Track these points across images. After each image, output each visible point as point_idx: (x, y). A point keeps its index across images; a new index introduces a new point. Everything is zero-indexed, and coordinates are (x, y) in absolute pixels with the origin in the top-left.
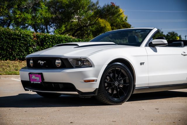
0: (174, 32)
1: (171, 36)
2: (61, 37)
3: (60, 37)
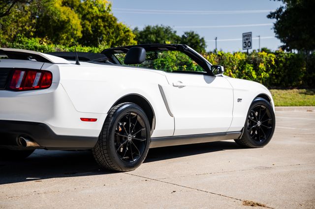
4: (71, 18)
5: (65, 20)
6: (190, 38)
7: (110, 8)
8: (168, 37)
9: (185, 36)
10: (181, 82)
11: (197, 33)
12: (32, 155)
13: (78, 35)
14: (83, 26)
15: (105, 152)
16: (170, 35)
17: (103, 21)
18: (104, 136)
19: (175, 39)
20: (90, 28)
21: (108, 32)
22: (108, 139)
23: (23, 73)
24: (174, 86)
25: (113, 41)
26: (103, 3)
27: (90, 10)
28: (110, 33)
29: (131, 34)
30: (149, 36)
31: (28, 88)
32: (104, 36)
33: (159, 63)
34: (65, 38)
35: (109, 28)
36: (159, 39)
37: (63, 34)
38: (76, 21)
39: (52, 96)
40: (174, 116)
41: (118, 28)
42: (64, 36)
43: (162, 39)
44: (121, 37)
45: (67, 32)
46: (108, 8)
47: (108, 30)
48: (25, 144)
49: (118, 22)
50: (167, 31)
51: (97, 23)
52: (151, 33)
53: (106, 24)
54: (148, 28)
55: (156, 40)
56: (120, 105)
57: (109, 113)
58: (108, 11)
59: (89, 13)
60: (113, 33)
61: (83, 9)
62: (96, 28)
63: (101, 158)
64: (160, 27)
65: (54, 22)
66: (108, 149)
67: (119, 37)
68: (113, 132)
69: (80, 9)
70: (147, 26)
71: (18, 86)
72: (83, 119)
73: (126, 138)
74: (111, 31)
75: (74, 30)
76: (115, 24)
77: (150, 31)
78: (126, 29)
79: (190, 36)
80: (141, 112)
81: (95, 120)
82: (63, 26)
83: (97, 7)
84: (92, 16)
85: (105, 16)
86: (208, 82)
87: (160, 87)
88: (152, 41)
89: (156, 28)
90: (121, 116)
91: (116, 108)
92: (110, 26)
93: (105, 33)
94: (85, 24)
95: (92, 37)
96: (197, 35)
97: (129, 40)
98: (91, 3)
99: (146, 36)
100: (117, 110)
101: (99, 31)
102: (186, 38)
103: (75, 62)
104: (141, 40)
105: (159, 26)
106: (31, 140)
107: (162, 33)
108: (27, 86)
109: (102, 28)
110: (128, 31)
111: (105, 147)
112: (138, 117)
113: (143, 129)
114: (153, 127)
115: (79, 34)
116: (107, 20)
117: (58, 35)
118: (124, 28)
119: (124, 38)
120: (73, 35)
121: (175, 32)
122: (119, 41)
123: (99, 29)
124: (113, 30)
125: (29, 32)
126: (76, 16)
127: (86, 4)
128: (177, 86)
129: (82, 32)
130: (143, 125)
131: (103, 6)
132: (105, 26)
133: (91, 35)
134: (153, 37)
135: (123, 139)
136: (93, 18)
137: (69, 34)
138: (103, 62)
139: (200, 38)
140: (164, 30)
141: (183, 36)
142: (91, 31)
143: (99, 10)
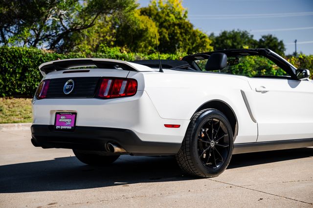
0: (271, 36)
1: (266, 42)
2: (18, 51)
3: (16, 51)
4: (149, 26)
5: (143, 28)
6: (268, 41)
7: (186, 15)
8: (245, 41)
9: (263, 39)
10: (264, 87)
11: (275, 37)
12: (118, 160)
13: (155, 43)
14: (160, 33)
15: (189, 158)
16: (247, 40)
17: (180, 28)
18: (188, 142)
19: (251, 43)
20: (167, 36)
21: (185, 39)
22: (191, 145)
23: (110, 81)
24: (256, 91)
25: (190, 48)
26: (180, 10)
27: (167, 18)
28: (186, 40)
29: (208, 40)
30: (225, 41)
31: (115, 96)
32: (181, 43)
33: (237, 69)
34: (143, 46)
35: (186, 35)
36: (235, 44)
37: (141, 42)
38: (153, 29)
39: (137, 103)
40: (257, 121)
41: (194, 34)
42: (142, 44)
43: (238, 44)
44: (197, 43)
45: (144, 41)
46: (185, 15)
47: (185, 36)
48: (113, 149)
49: (194, 29)
50: (244, 35)
51: (174, 31)
52: (227, 38)
53: (183, 31)
54: (224, 33)
55: (233, 45)
56: (203, 111)
57: (192, 119)
58: (184, 18)
59: (166, 21)
60: (189, 40)
61: (160, 18)
62: (173, 35)
63: (184, 163)
64: (236, 32)
65: (133, 31)
66: (191, 155)
67: (195, 43)
68: (196, 139)
69: (157, 18)
70: (223, 31)
71: (106, 94)
72: (166, 126)
73: (209, 145)
74: (188, 37)
75: (152, 38)
76: (191, 31)
77: (226, 36)
78: (202, 35)
79: (268, 39)
80: (224, 118)
81: (178, 126)
82: (141, 34)
83: (174, 15)
84: (169, 24)
85: (182, 23)
86: (293, 86)
87: (243, 93)
88: (229, 46)
89: (232, 33)
90: (204, 122)
91: (198, 114)
92: (187, 32)
93: (182, 40)
94: (162, 31)
95: (169, 44)
96: (275, 38)
97: (205, 46)
98: (168, 11)
99: (222, 41)
100: (199, 116)
101: (176, 38)
102: (263, 42)
103: (158, 70)
104: (217, 46)
105: (236, 30)
106: (119, 146)
107: (239, 38)
108: (114, 94)
109: (178, 35)
110: (204, 37)
111: (188, 154)
112: (221, 123)
113: (225, 135)
114: (235, 134)
115: (157, 42)
116: (184, 27)
117: (136, 44)
118: (201, 34)
119: (200, 44)
120: (150, 43)
121: (252, 36)
122: (195, 47)
123: (176, 36)
124: (190, 36)
125: (110, 41)
126: (154, 24)
127: (163, 12)
128: (260, 91)
129: (160, 40)
130: (226, 131)
131: (179, 13)
132: (181, 33)
133: (168, 42)
134: (229, 42)
135: (206, 145)
136: (169, 26)
137: (146, 42)
138: (186, 69)
139: (279, 41)
140: (241, 34)
141: (261, 40)
142: (168, 39)
143: (176, 18)
